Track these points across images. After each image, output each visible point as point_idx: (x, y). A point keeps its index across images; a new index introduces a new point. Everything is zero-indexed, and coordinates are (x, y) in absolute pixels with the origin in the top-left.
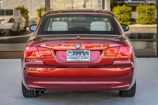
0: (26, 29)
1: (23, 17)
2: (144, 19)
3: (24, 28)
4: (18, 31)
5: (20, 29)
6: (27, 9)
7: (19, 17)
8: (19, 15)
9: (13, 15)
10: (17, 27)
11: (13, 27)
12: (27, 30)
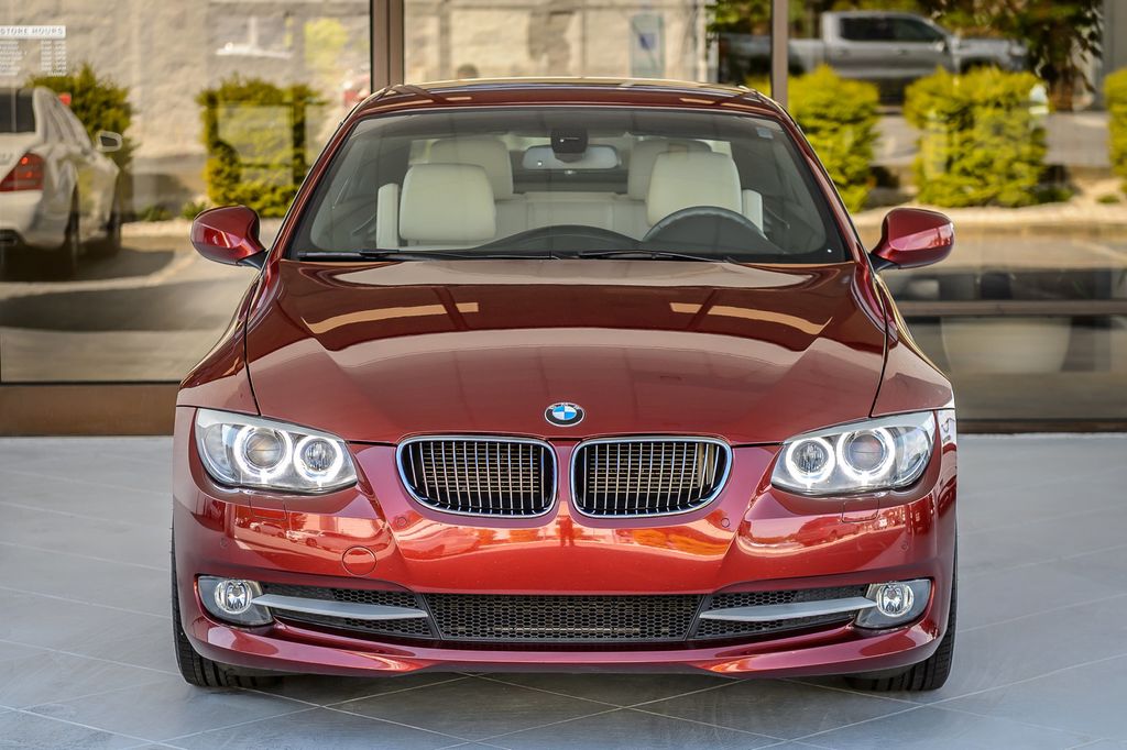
0: (119, 239)
1: (100, 146)
2: (965, 172)
3: (101, 228)
4: (74, 249)
5: (83, 238)
6: (121, 88)
7: (77, 150)
8: (73, 134)
9: (32, 129)
10: (64, 218)
11: (37, 220)
12: (125, 244)
